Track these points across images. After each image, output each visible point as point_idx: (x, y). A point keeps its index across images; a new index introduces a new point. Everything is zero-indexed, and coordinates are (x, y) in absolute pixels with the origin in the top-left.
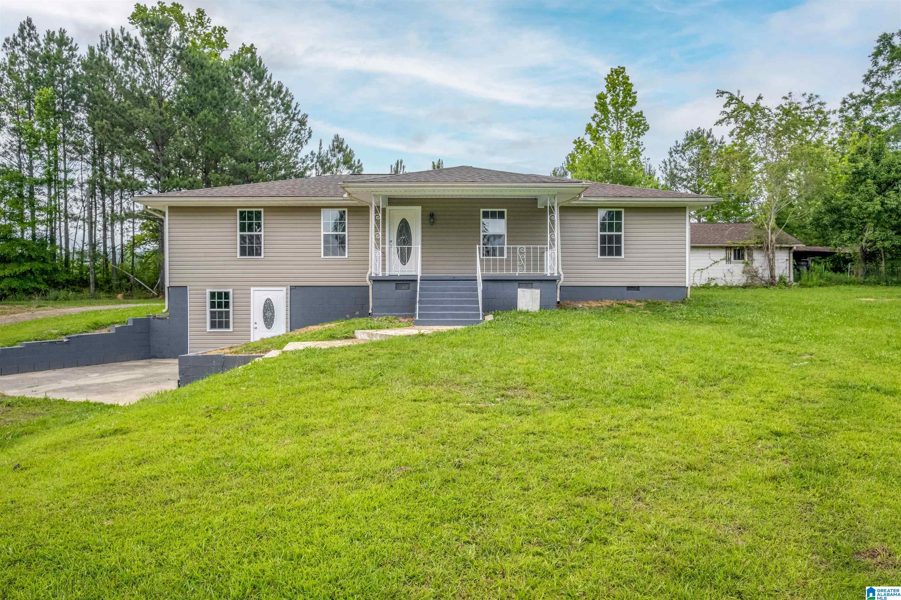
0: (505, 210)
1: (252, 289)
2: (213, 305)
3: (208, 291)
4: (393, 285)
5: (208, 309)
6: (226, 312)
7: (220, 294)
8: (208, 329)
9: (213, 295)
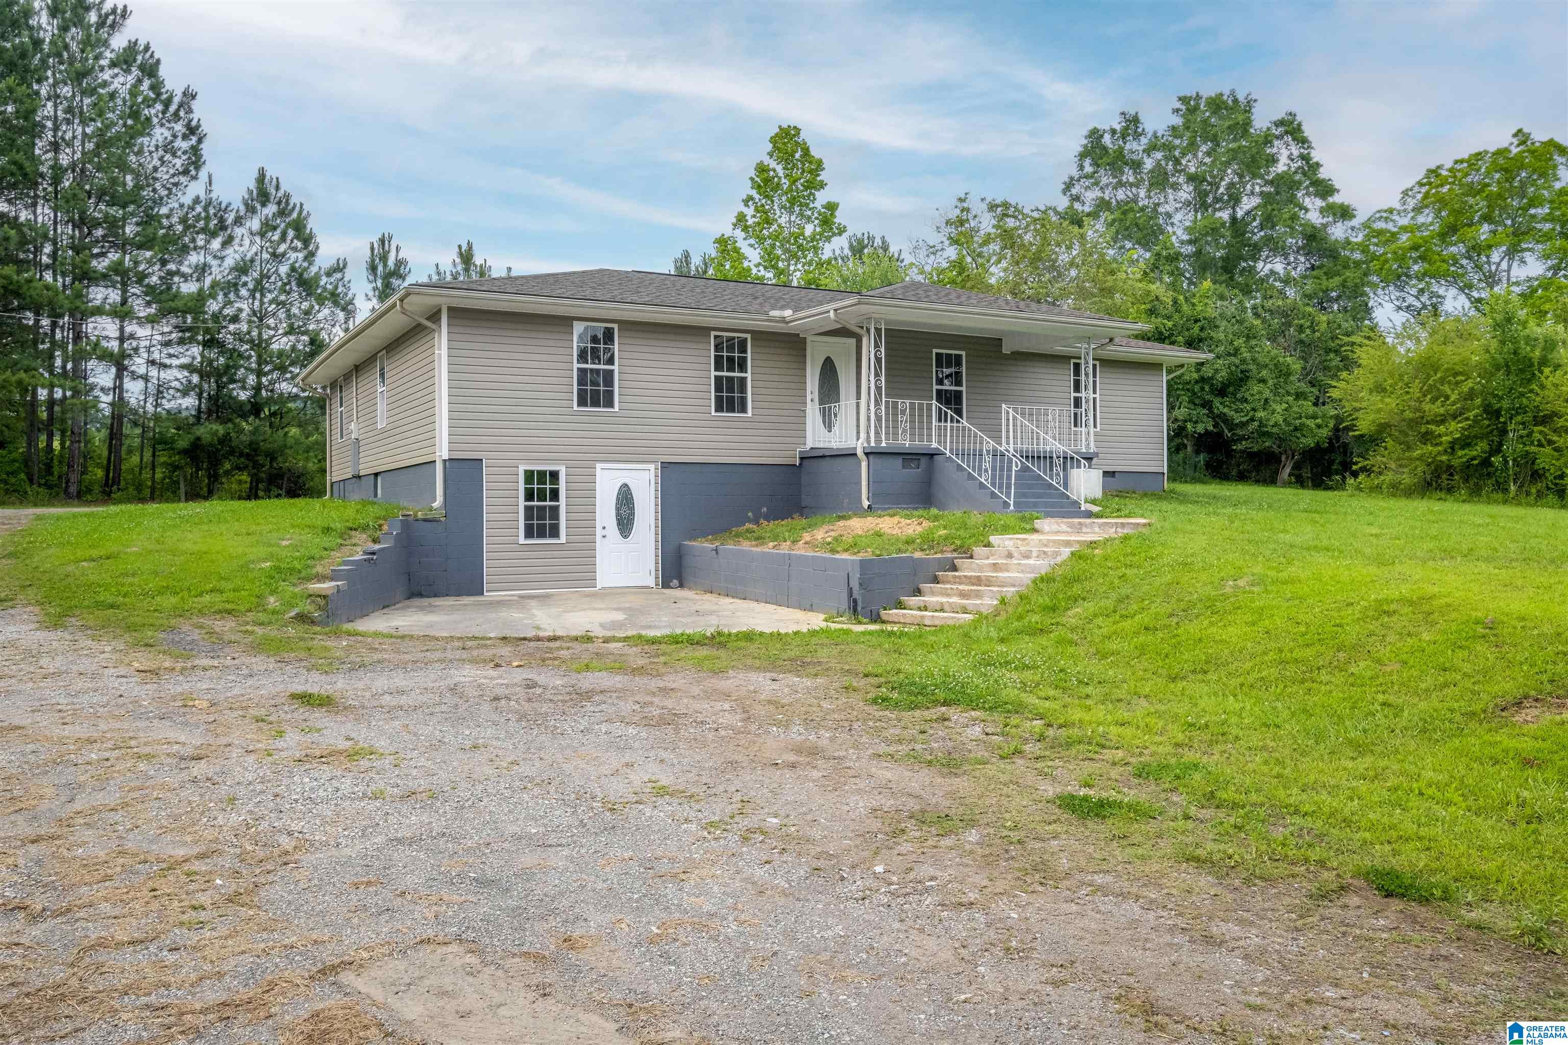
0: (963, 353)
1: (599, 466)
2: (529, 496)
3: (521, 469)
4: (898, 462)
5: (522, 503)
6: (551, 507)
7: (542, 474)
8: (522, 540)
9: (529, 475)
